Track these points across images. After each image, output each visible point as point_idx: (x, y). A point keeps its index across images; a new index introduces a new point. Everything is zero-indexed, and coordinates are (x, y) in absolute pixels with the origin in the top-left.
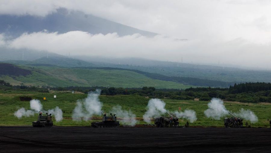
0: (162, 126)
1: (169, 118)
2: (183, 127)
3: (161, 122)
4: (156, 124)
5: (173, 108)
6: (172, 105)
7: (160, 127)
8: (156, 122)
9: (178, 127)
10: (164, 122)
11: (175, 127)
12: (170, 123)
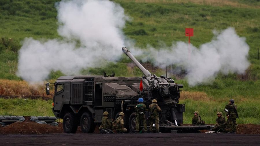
0: (93, 128)
1: (129, 82)
2: (209, 128)
3: (90, 103)
4: (58, 116)
5: (154, 30)
6: (148, 14)
7: (83, 132)
8: (59, 107)
9: (180, 130)
10: (104, 104)
11: (163, 130)
12: (140, 109)
